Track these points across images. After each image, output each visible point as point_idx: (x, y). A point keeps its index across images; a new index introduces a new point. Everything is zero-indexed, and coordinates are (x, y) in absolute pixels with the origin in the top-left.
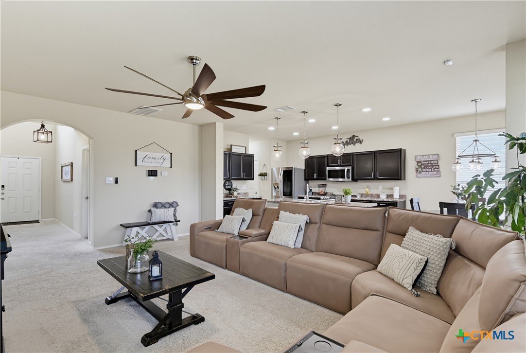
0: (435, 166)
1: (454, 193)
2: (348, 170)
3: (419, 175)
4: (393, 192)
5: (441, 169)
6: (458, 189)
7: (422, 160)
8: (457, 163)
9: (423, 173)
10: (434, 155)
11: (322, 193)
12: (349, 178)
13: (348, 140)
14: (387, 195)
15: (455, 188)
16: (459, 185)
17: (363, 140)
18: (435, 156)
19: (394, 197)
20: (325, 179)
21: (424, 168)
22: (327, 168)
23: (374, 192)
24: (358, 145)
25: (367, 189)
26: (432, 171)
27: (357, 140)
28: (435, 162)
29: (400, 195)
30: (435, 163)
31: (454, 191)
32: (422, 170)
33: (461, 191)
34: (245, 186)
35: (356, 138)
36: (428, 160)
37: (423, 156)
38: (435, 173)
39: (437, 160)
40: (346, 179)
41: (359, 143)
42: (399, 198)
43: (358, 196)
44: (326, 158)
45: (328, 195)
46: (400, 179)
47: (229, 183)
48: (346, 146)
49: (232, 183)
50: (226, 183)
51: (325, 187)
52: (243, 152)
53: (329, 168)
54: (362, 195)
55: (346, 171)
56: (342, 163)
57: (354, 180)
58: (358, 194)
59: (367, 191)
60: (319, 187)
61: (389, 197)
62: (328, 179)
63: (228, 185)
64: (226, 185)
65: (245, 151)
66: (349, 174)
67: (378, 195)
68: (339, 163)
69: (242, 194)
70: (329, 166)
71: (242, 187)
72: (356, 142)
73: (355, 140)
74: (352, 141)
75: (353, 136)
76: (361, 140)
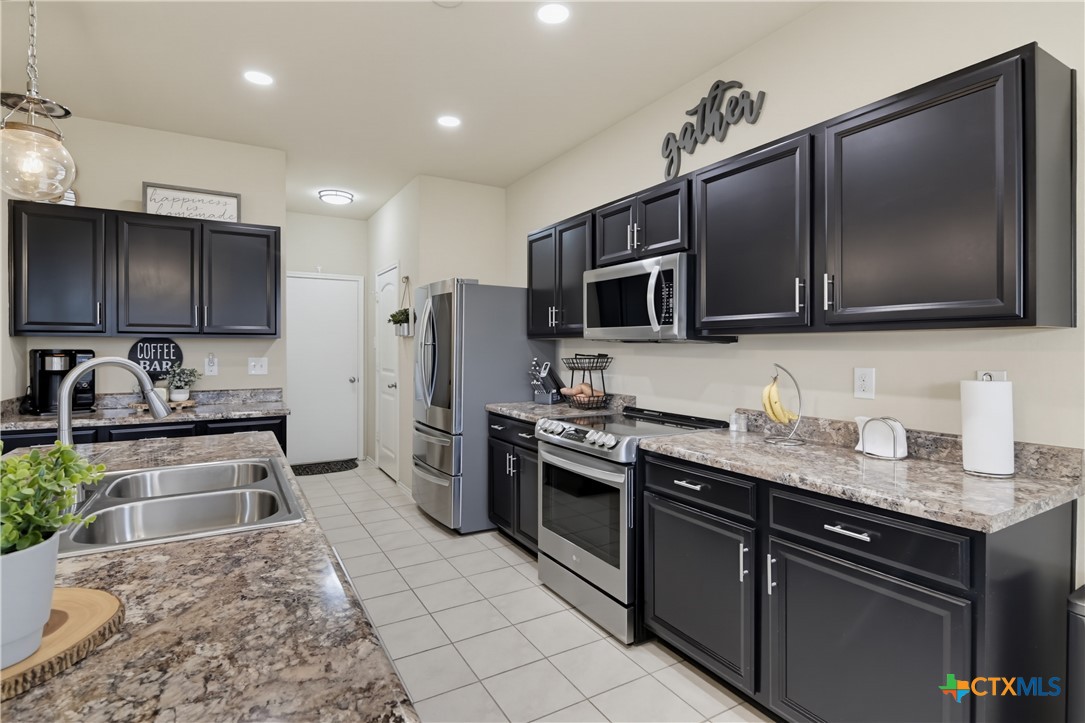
2: (666, 276)
11: (583, 398)
12: (668, 321)
13: (694, 120)
14: (912, 437)
17: (762, 95)
19: (969, 464)
20: (579, 334)
22: (587, 274)
23: (827, 406)
24: (738, 130)
25: (771, 391)
27: (734, 103)
29: (1019, 449)
34: (265, 360)
35: (732, 93)
40: (656, 327)
41: (743, 121)
42: (1013, 476)
43: (733, 427)
44: (588, 227)
45: (617, 406)
46: (1019, 311)
47: (155, 348)
48: (684, 153)
49: (177, 348)
50: (142, 348)
51: (602, 369)
52: (226, 216)
53: (591, 276)
54: (756, 423)
55: (652, 282)
56: (645, 237)
57: (700, 331)
58: (738, 411)
59: (772, 397)
60: (573, 369)
61: (923, 452)
62: (588, 332)
63: (156, 359)
64: (143, 359)
65: (235, 215)
66: (670, 296)
67: (846, 425)
68: (632, 242)
69: (243, 395)
70: (598, 263)
71: (247, 365)
72: (728, 118)
73: (723, 110)
74: (712, 119)
75: (717, 86)
76: (754, 97)
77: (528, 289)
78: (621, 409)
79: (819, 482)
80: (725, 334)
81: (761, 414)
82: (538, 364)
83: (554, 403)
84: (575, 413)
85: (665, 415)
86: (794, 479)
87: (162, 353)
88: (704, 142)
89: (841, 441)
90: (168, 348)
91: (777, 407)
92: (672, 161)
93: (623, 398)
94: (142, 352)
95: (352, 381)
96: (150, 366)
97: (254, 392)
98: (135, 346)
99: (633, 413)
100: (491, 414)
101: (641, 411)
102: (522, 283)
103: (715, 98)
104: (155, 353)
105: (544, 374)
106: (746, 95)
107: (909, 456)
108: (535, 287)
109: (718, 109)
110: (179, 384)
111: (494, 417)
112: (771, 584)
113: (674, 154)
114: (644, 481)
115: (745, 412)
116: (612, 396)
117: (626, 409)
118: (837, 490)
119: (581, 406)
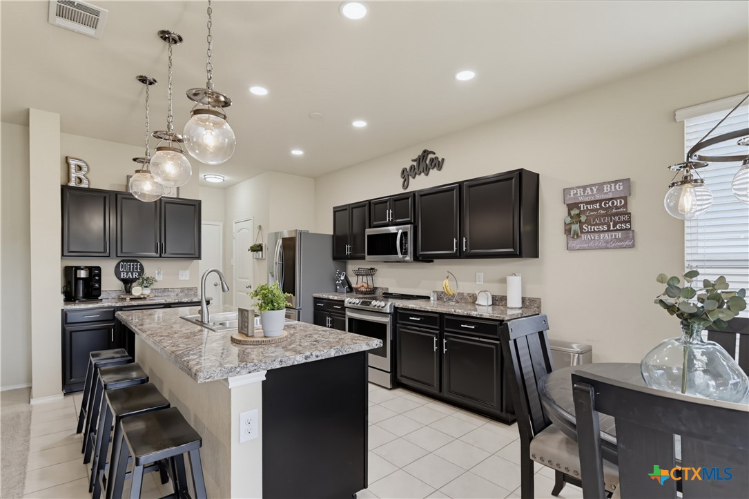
0: (617, 214)
1: (671, 309)
2: (405, 234)
3: (574, 243)
4: (506, 291)
5: (637, 224)
6: (691, 293)
7: (581, 199)
8: (686, 181)
9: (584, 237)
10: (616, 182)
11: (363, 289)
12: (406, 254)
13: (415, 164)
14: (494, 298)
15: (672, 288)
16: (692, 274)
17: (443, 160)
18: (620, 187)
19: (508, 305)
20: (362, 258)
21: (588, 222)
22: (367, 230)
23: (466, 288)
24: (433, 172)
25: (446, 282)
26: (609, 230)
27: (432, 160)
28: (617, 203)
29: (523, 299)
30: (617, 208)
31: (670, 301)
32: (581, 228)
33: (701, 300)
34: (188, 272)
35: (431, 156)
36: (598, 197)
37: (584, 188)
38: (619, 235)
39: (625, 198)
40: (400, 256)
41: (435, 169)
42: (521, 308)
43: (432, 298)
44: (367, 208)
45: (379, 293)
46: (518, 253)
47: (130, 265)
48: (410, 177)
49: (141, 265)
50: (122, 265)
51: (372, 275)
52: (171, 194)
53: (369, 231)
54: (441, 297)
55: (399, 236)
56: (395, 216)
57: (418, 258)
58: (434, 292)
59: (446, 285)
60: (358, 275)
61: (497, 303)
62: (367, 257)
63: (130, 271)
64: (123, 271)
65: (176, 193)
66: (406, 243)
67: (473, 295)
68: (389, 218)
69: (177, 291)
70: (372, 225)
71: (178, 274)
72: (429, 166)
73: (428, 162)
74: (423, 165)
75: (425, 151)
76: (440, 160)
77: (333, 236)
78: (381, 294)
79: (460, 311)
80: (429, 259)
81: (442, 292)
82: (340, 273)
83: (347, 292)
84: (361, 296)
85: (402, 295)
86: (452, 311)
87: (133, 268)
88: (420, 174)
89: (471, 300)
90: (137, 265)
91: (448, 288)
92: (405, 180)
93: (383, 289)
94: (122, 267)
95: (215, 285)
96: (127, 275)
97: (182, 290)
98: (119, 264)
99: (387, 296)
100: (315, 298)
101: (391, 294)
102: (331, 232)
103: (424, 156)
104: (130, 268)
105: (342, 278)
106: (437, 158)
107: (493, 304)
108: (337, 233)
109: (425, 161)
110: (146, 285)
111: (317, 300)
112: (445, 350)
113: (406, 177)
114: (396, 320)
115: (436, 292)
116: (377, 288)
117: (384, 294)
118: (465, 313)
119: (362, 293)
